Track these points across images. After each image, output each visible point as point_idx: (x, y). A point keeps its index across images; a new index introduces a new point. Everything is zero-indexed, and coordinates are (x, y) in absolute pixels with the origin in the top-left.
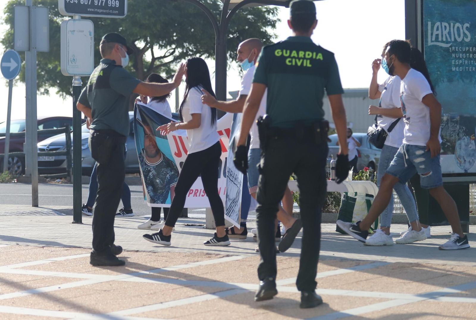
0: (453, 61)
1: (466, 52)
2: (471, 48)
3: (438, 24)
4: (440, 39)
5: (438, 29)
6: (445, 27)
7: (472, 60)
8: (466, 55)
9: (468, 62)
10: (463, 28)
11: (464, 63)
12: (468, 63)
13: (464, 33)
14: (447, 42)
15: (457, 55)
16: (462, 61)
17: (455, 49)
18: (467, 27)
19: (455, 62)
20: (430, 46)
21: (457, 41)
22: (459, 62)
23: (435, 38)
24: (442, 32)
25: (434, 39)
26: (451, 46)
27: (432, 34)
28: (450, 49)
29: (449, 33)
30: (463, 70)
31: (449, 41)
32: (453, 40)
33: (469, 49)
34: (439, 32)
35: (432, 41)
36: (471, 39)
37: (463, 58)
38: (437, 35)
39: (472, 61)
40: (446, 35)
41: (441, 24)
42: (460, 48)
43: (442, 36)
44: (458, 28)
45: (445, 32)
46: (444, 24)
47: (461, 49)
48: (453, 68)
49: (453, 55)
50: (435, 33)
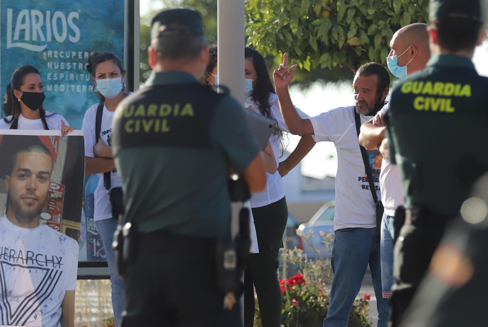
0: (49, 74)
1: (71, 60)
2: (80, 53)
3: (24, 12)
4: (27, 38)
5: (23, 21)
6: (37, 17)
7: (82, 73)
8: (71, 65)
9: (75, 76)
10: (67, 20)
11: (69, 78)
12: (75, 78)
13: (68, 27)
14: (39, 43)
15: (56, 64)
16: (65, 76)
17: (53, 55)
18: (74, 19)
19: (52, 76)
20: (10, 49)
21: (57, 42)
22: (58, 76)
23: (20, 35)
24: (31, 27)
25: (16, 37)
26: (46, 50)
27: (14, 29)
28: (45, 54)
29: (44, 28)
30: (66, 89)
31: (43, 42)
32: (49, 39)
33: (77, 55)
34: (26, 26)
35: (13, 41)
36: (81, 38)
37: (66, 69)
38: (23, 31)
39: (82, 75)
40: (37, 30)
41: (30, 12)
42: (62, 52)
43: (31, 31)
44: (59, 19)
45: (37, 27)
46: (34, 13)
47: (62, 54)
48: (48, 86)
49: (50, 65)
50: (19, 27)
